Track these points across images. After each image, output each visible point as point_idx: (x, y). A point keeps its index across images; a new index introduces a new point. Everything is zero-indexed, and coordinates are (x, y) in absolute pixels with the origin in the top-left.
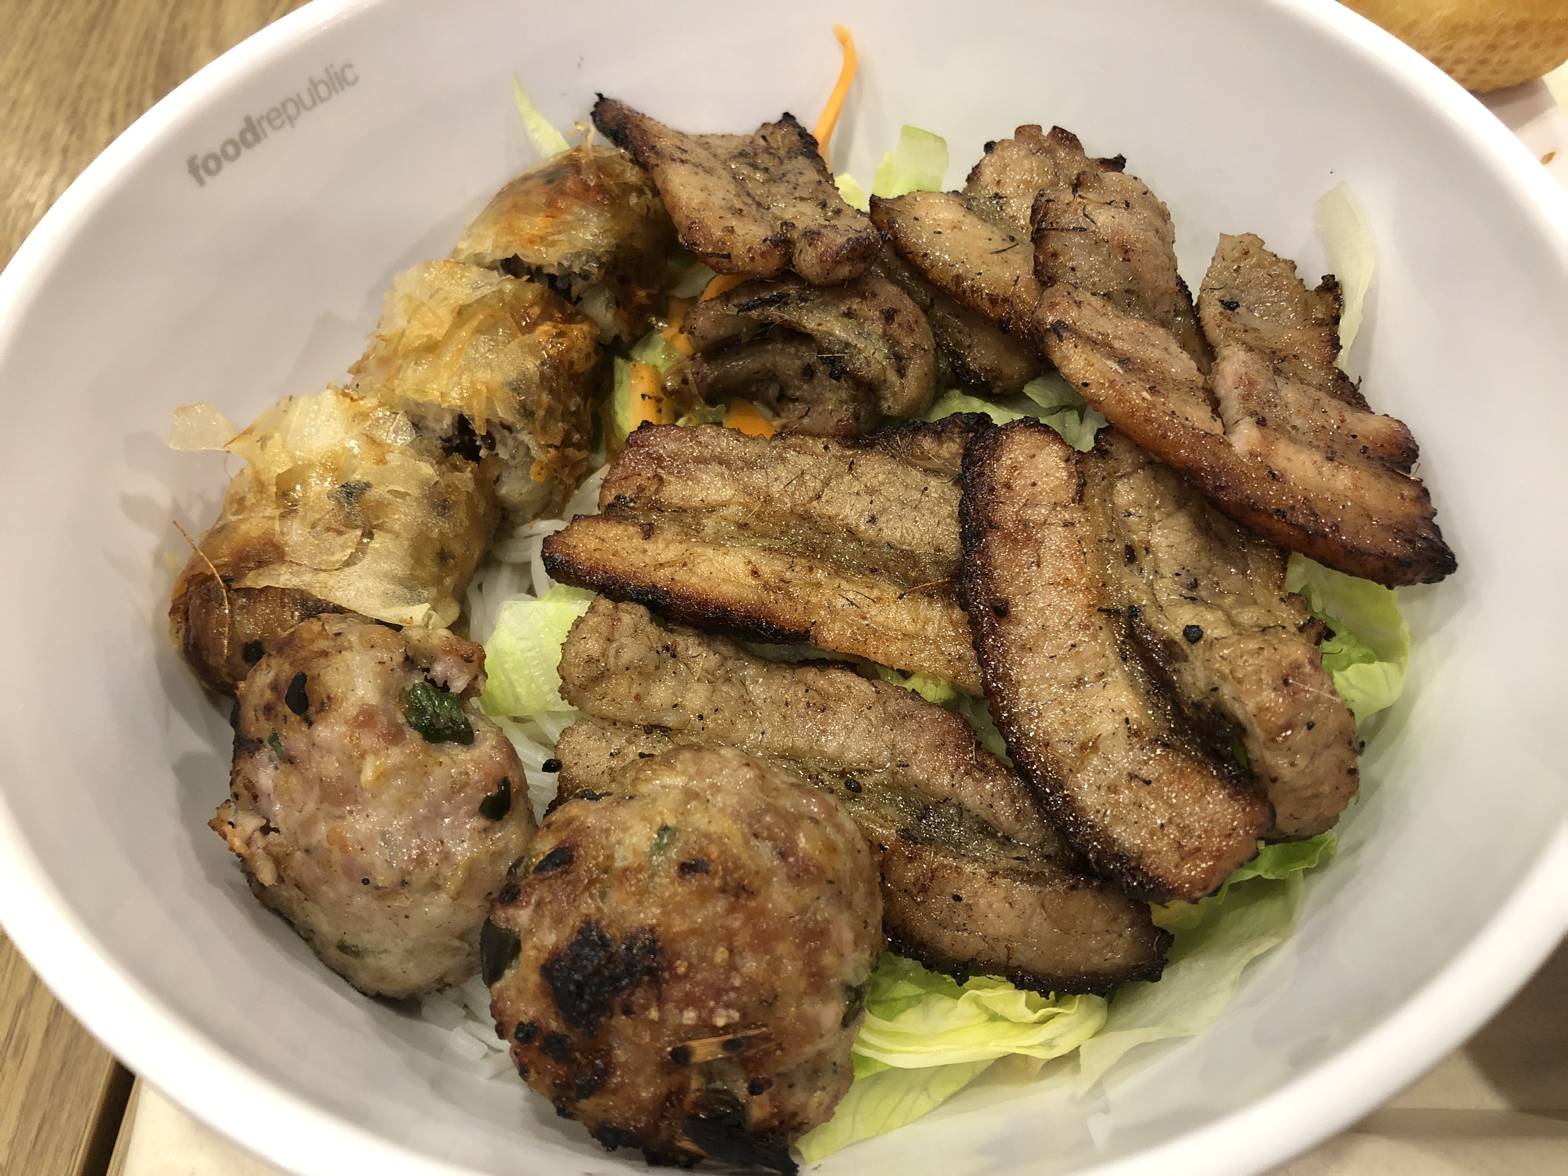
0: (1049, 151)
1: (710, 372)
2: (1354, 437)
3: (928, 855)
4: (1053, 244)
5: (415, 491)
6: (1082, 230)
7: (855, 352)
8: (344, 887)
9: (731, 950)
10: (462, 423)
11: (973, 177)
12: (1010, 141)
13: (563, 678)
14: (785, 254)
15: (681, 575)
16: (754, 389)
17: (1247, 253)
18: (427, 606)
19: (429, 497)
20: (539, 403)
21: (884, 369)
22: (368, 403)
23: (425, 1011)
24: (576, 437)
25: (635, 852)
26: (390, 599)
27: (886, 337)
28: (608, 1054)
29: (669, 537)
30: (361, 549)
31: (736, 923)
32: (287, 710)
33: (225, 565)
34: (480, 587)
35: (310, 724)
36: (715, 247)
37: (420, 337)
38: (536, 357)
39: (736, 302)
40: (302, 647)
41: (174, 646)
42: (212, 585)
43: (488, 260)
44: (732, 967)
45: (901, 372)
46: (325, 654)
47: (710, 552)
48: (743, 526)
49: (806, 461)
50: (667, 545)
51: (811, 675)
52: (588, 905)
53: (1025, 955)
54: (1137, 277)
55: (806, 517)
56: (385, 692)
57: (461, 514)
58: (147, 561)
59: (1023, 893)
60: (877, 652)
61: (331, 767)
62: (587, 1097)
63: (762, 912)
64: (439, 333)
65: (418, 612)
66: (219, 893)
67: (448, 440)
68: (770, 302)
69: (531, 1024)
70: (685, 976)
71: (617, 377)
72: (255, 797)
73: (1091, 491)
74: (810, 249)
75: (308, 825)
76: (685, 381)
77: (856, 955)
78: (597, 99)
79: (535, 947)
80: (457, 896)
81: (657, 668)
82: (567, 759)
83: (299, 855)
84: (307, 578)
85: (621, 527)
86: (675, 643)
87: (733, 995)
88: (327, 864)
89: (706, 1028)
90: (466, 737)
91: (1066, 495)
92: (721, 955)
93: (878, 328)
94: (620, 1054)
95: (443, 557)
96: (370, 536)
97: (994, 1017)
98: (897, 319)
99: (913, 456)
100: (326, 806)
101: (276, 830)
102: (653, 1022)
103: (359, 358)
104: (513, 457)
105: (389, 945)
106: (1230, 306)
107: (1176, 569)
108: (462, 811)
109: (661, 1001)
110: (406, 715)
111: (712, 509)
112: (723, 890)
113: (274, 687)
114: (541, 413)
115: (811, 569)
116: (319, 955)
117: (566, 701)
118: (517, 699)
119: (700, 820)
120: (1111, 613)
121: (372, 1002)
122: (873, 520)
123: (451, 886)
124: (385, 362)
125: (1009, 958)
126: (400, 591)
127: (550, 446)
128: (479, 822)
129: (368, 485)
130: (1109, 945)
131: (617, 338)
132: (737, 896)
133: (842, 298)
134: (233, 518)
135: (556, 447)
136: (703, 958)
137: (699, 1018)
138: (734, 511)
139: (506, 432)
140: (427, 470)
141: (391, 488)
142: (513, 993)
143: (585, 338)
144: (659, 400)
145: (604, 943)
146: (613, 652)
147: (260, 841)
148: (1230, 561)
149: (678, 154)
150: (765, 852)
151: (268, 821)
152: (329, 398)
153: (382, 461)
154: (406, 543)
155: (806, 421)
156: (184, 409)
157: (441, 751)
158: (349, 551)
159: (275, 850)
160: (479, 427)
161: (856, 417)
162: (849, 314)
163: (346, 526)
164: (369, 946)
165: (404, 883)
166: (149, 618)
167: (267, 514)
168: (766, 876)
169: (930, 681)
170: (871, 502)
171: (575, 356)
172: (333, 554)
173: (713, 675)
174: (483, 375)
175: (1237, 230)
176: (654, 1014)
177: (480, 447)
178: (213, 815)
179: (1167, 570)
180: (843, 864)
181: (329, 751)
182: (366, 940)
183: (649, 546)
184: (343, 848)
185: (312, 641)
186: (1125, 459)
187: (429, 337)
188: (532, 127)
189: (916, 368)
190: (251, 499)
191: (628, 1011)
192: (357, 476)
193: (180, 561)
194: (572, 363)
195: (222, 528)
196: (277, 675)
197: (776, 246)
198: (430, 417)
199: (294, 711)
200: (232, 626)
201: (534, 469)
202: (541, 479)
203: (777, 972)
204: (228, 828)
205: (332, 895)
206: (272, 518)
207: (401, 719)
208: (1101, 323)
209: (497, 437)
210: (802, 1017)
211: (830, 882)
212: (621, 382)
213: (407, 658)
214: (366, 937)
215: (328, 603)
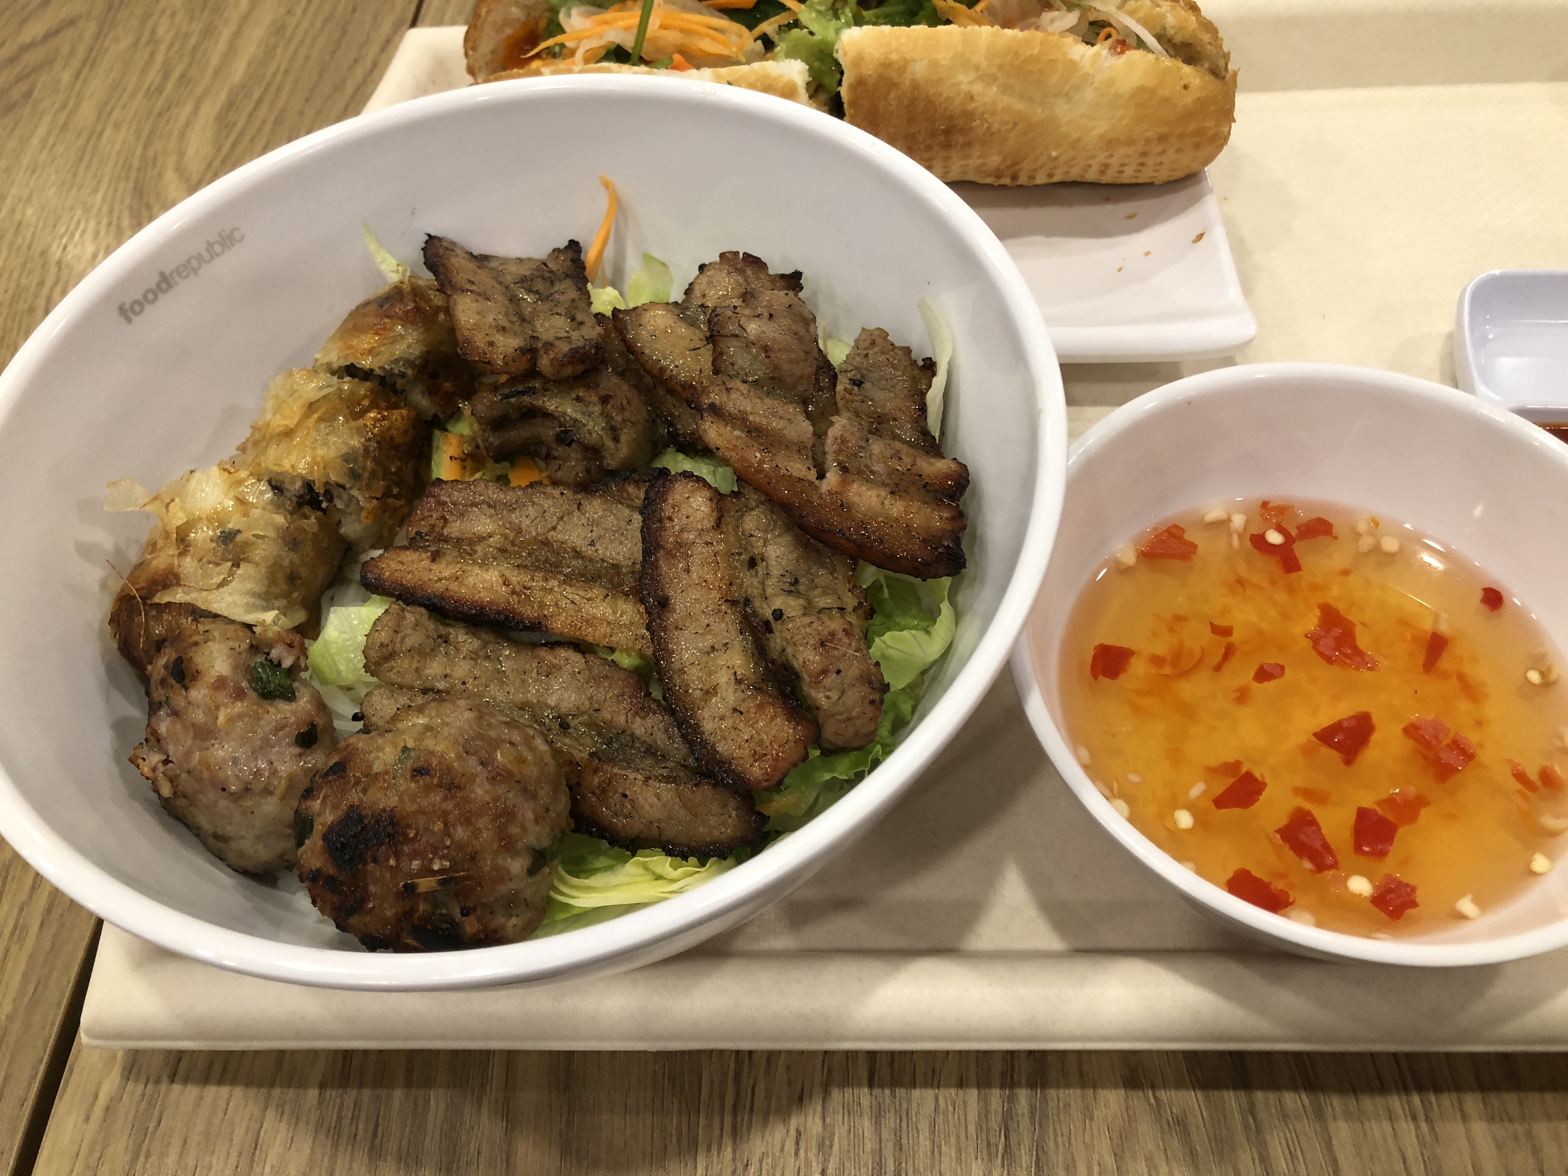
0: (741, 271)
1: (495, 440)
2: (921, 476)
3: (607, 768)
4: (722, 345)
5: (272, 534)
6: (736, 336)
7: (580, 425)
8: (212, 795)
9: (446, 824)
10: (309, 486)
11: (688, 292)
12: (715, 263)
13: (366, 658)
14: (531, 359)
15: (454, 586)
16: (533, 449)
17: (874, 343)
18: (276, 612)
19: (283, 538)
20: (364, 469)
21: (601, 437)
22: (243, 474)
23: (280, 883)
24: (395, 491)
25: (385, 764)
26: (251, 608)
27: (604, 414)
28: (365, 888)
29: (450, 559)
30: (231, 574)
31: (449, 806)
32: (173, 681)
33: (142, 588)
34: (332, 598)
35: (187, 689)
36: (480, 357)
37: (279, 426)
38: (362, 436)
39: (501, 392)
40: (184, 640)
41: (115, 645)
42: (134, 602)
43: (335, 366)
44: (446, 833)
45: (616, 439)
46: (196, 644)
47: (477, 570)
48: (503, 551)
49: (547, 504)
50: (447, 565)
51: (543, 653)
52: (354, 797)
53: (671, 831)
54: (776, 368)
55: (546, 543)
56: (235, 668)
57: (308, 549)
58: (96, 588)
59: (666, 791)
60: (590, 634)
61: (199, 716)
62: (352, 915)
63: (466, 800)
64: (291, 423)
65: (269, 616)
66: (137, 806)
67: (301, 497)
68: (523, 393)
69: (317, 870)
70: (414, 839)
71: (435, 444)
72: (158, 740)
73: (727, 519)
74: (545, 356)
75: (188, 755)
76: (477, 447)
77: (537, 829)
78: (427, 238)
79: (321, 824)
80: (283, 798)
81: (432, 650)
82: (369, 711)
83: (184, 775)
84: (194, 595)
85: (418, 553)
86: (449, 634)
87: (446, 851)
88: (200, 780)
89: (427, 871)
90: (289, 695)
91: (708, 524)
92: (438, 826)
93: (597, 409)
94: (372, 888)
95: (292, 578)
96: (238, 566)
97: (659, 877)
98: (611, 402)
99: (622, 497)
100: (198, 742)
101: (172, 762)
102: (392, 867)
103: (244, 440)
104: (348, 506)
105: (243, 833)
106: (858, 383)
107: (781, 572)
108: (284, 743)
109: (397, 856)
110: (249, 682)
111: (482, 539)
112: (440, 786)
113: (166, 667)
114: (366, 475)
115: (547, 580)
116: (205, 844)
117: (369, 674)
118: (339, 673)
119: (429, 743)
120: (733, 603)
121: (242, 877)
122: (592, 544)
123: (279, 792)
124: (256, 444)
125: (660, 835)
126: (258, 602)
127: (373, 498)
128: (297, 750)
129: (239, 531)
130: (724, 823)
131: (435, 416)
132: (449, 790)
133: (571, 388)
134: (149, 557)
135: (378, 499)
136: (427, 830)
137: (422, 865)
138: (495, 540)
139: (341, 490)
140: (280, 519)
141: (255, 532)
142: (309, 854)
143: (403, 419)
144: (463, 460)
145: (361, 818)
146: (399, 639)
147: (161, 768)
148: (822, 565)
149: (468, 286)
150: (473, 761)
151: (168, 756)
152: (215, 471)
153: (246, 515)
154: (264, 570)
155: (559, 474)
156: (114, 484)
157: (271, 705)
158: (222, 577)
159: (170, 773)
160: (319, 488)
161: (588, 471)
162: (578, 399)
163: (222, 560)
164: (231, 834)
165: (247, 790)
166: (96, 626)
167: (171, 553)
168: (473, 778)
169: (624, 653)
170: (592, 531)
171: (395, 432)
172: (212, 579)
173: (476, 654)
174: (321, 452)
175: (872, 325)
176: (392, 862)
177: (322, 501)
178: (132, 753)
179: (776, 572)
180: (532, 771)
181: (198, 706)
182: (230, 830)
183: (434, 567)
184: (208, 768)
185: (190, 636)
186: (753, 497)
187: (286, 426)
188: (380, 260)
189: (626, 436)
190: (160, 543)
191: (375, 861)
192: (230, 526)
193: (116, 586)
194: (392, 438)
195: (141, 564)
196: (168, 660)
197: (524, 354)
198: (287, 481)
199: (177, 682)
200: (146, 631)
201: (363, 514)
202: (369, 521)
203: (477, 838)
204: (140, 761)
205: (205, 800)
206: (173, 556)
207: (244, 684)
208: (744, 403)
209: (335, 493)
210: (496, 868)
211: (517, 782)
212: (438, 447)
213: (252, 646)
214: (229, 828)
215: (210, 612)
